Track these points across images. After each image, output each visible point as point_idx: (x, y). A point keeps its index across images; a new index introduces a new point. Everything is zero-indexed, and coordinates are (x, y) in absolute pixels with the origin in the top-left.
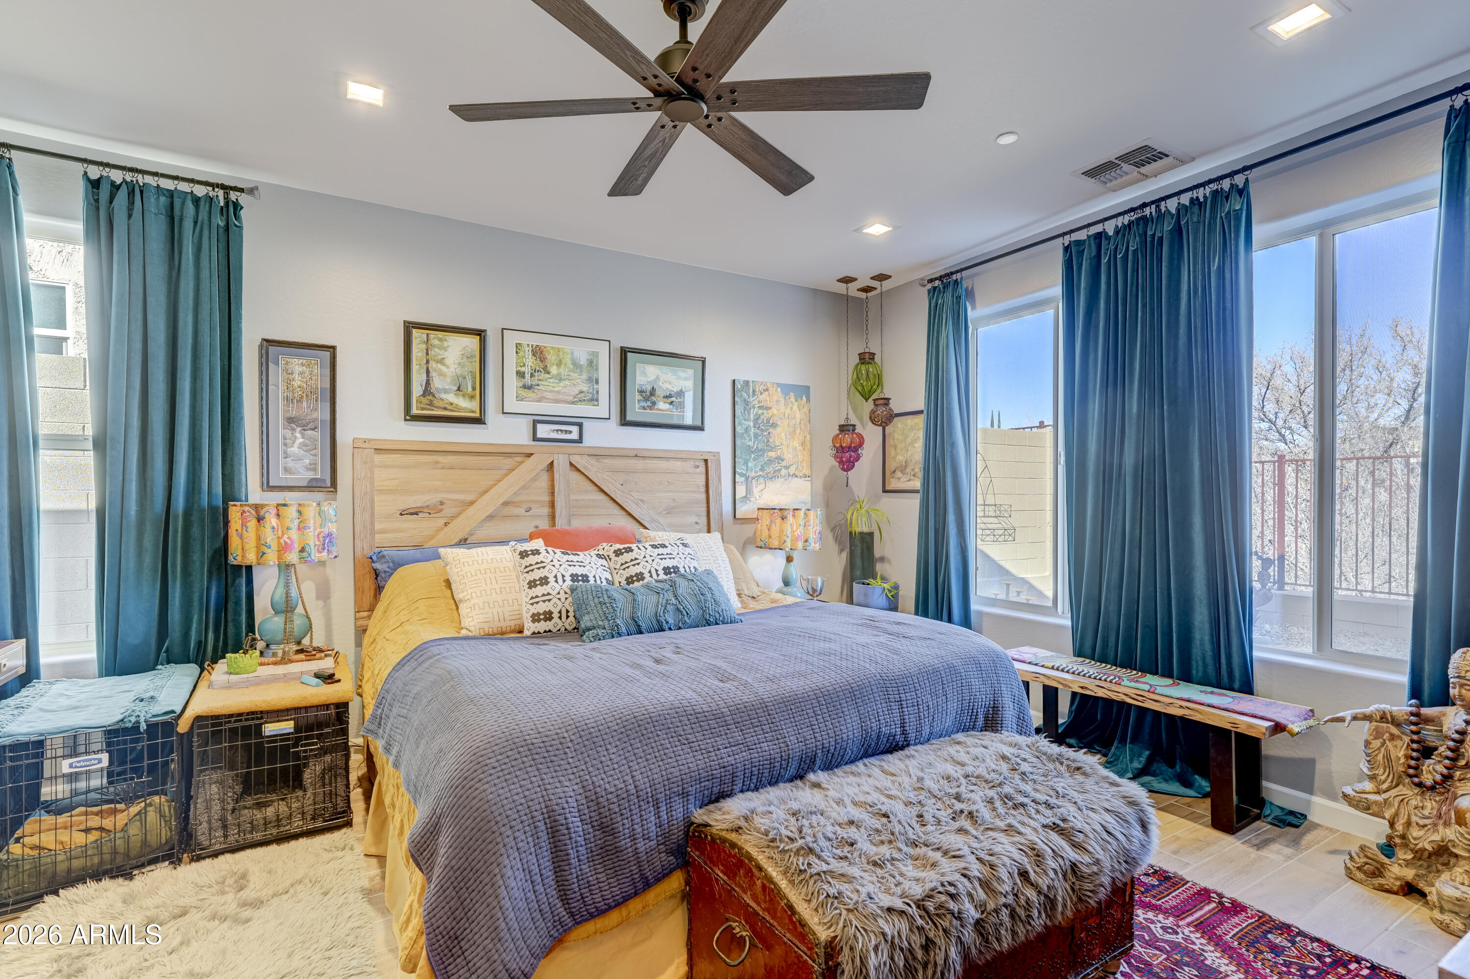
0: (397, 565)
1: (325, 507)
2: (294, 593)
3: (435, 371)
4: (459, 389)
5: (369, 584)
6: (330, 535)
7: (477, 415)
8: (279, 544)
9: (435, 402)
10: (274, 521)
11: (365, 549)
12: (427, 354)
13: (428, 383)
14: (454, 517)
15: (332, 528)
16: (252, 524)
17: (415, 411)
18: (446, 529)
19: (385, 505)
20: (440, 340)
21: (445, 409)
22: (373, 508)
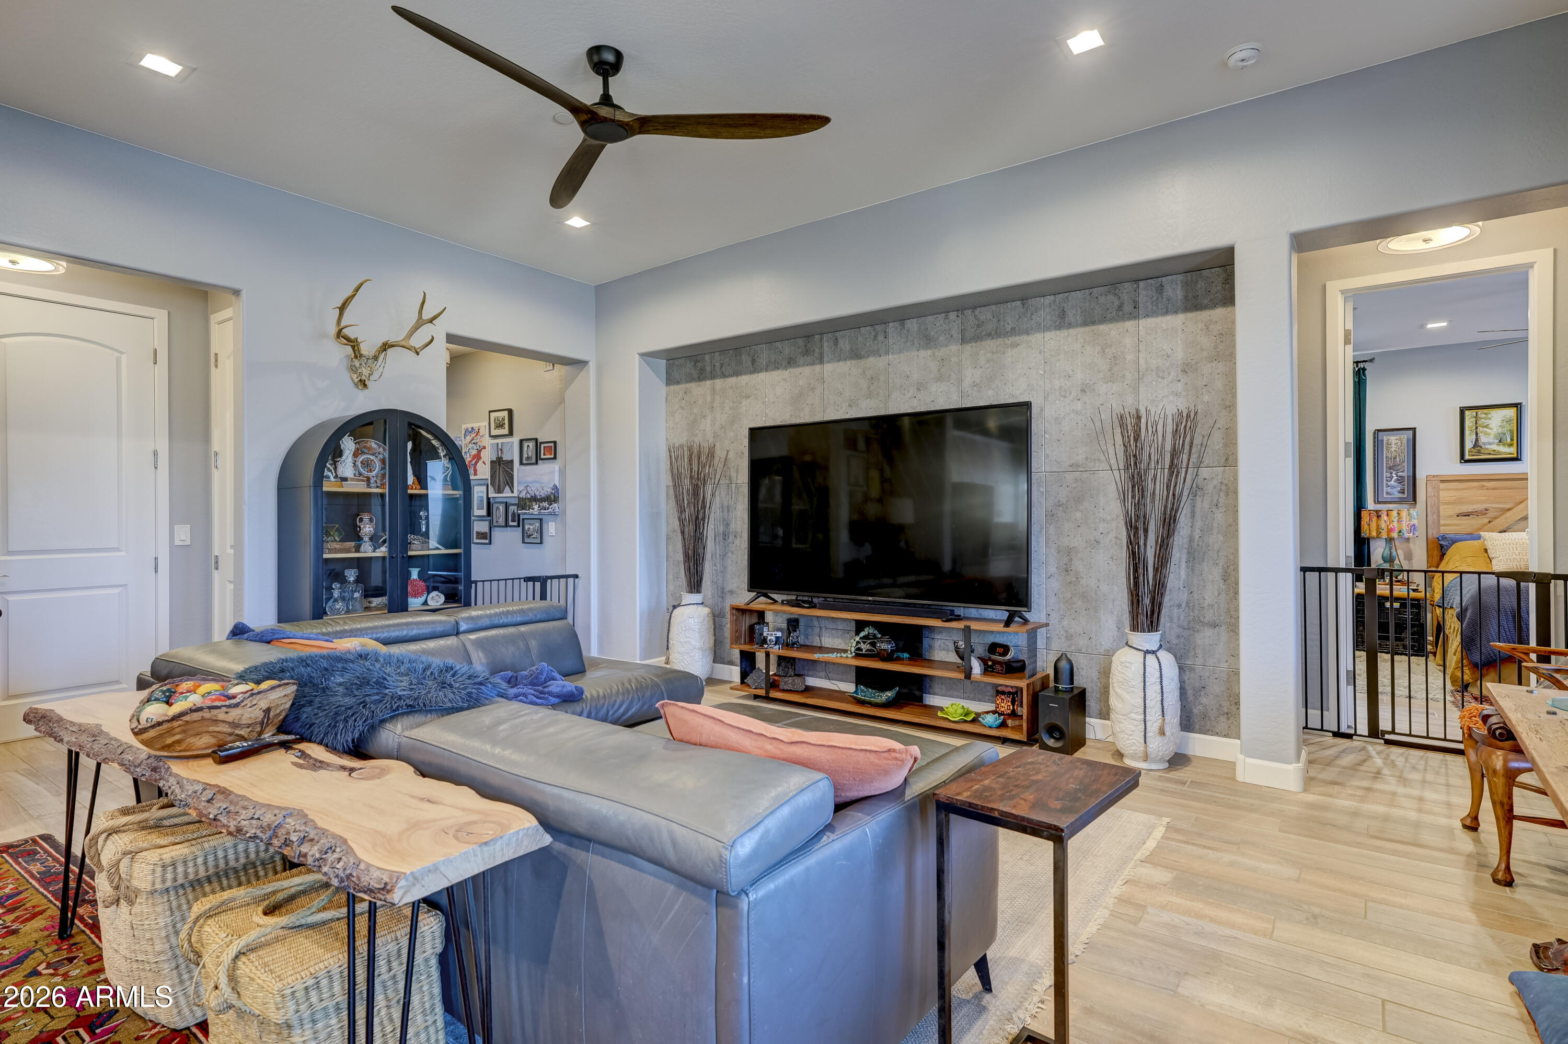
0: (1454, 542)
1: (1412, 511)
2: (1394, 553)
3: (1482, 432)
4: (1500, 441)
5: (1436, 553)
6: (1414, 525)
7: (1515, 456)
8: (1388, 528)
9: (1482, 451)
10: (1386, 518)
11: (1433, 533)
12: (1476, 423)
13: (1477, 440)
14: (1495, 518)
15: (1415, 522)
16: (1375, 519)
17: (1467, 457)
18: (1490, 525)
19: (1445, 510)
20: (1486, 414)
21: (1490, 454)
22: (1439, 512)
